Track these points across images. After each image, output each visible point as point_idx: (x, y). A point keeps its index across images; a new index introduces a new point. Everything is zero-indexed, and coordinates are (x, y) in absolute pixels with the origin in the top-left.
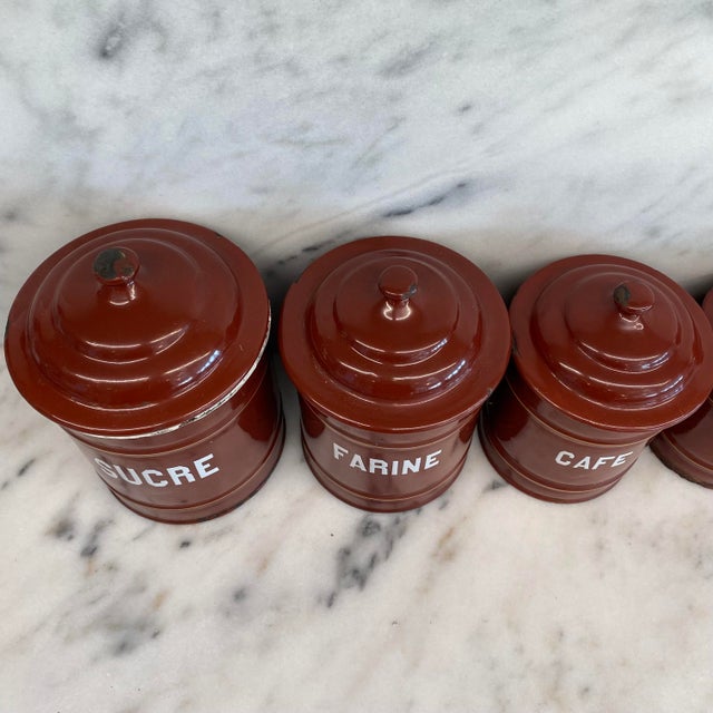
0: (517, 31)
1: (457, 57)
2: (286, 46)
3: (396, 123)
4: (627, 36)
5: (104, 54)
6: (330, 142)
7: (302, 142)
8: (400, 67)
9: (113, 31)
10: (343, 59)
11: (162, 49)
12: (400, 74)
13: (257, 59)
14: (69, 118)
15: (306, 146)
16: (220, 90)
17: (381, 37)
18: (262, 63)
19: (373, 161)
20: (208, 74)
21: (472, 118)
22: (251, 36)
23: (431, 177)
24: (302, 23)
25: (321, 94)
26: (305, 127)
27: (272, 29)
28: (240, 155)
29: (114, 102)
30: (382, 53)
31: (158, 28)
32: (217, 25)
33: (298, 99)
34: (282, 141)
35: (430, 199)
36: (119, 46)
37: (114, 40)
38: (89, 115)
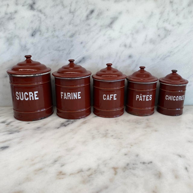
0: (86, 30)
1: (79, 34)
2: (57, 33)
3: (72, 46)
4: (100, 30)
5: (32, 35)
6: (63, 50)
7: (59, 50)
8: (72, 36)
9: (34, 32)
10: (64, 35)
11: (40, 34)
12: (72, 37)
13: (53, 35)
14: (25, 46)
15: (59, 51)
16: (47, 41)
17: (69, 31)
18: (53, 36)
19: (70, 53)
20: (46, 38)
21: (83, 45)
22: (52, 32)
23: (79, 56)
24: (59, 30)
25: (61, 41)
26: (59, 47)
27: (55, 31)
28: (49, 53)
29: (32, 43)
30: (69, 34)
31: (40, 31)
32: (48, 30)
33: (58, 42)
34: (56, 50)
35: (79, 61)
36: (35, 34)
37: (34, 33)
38: (29, 46)
